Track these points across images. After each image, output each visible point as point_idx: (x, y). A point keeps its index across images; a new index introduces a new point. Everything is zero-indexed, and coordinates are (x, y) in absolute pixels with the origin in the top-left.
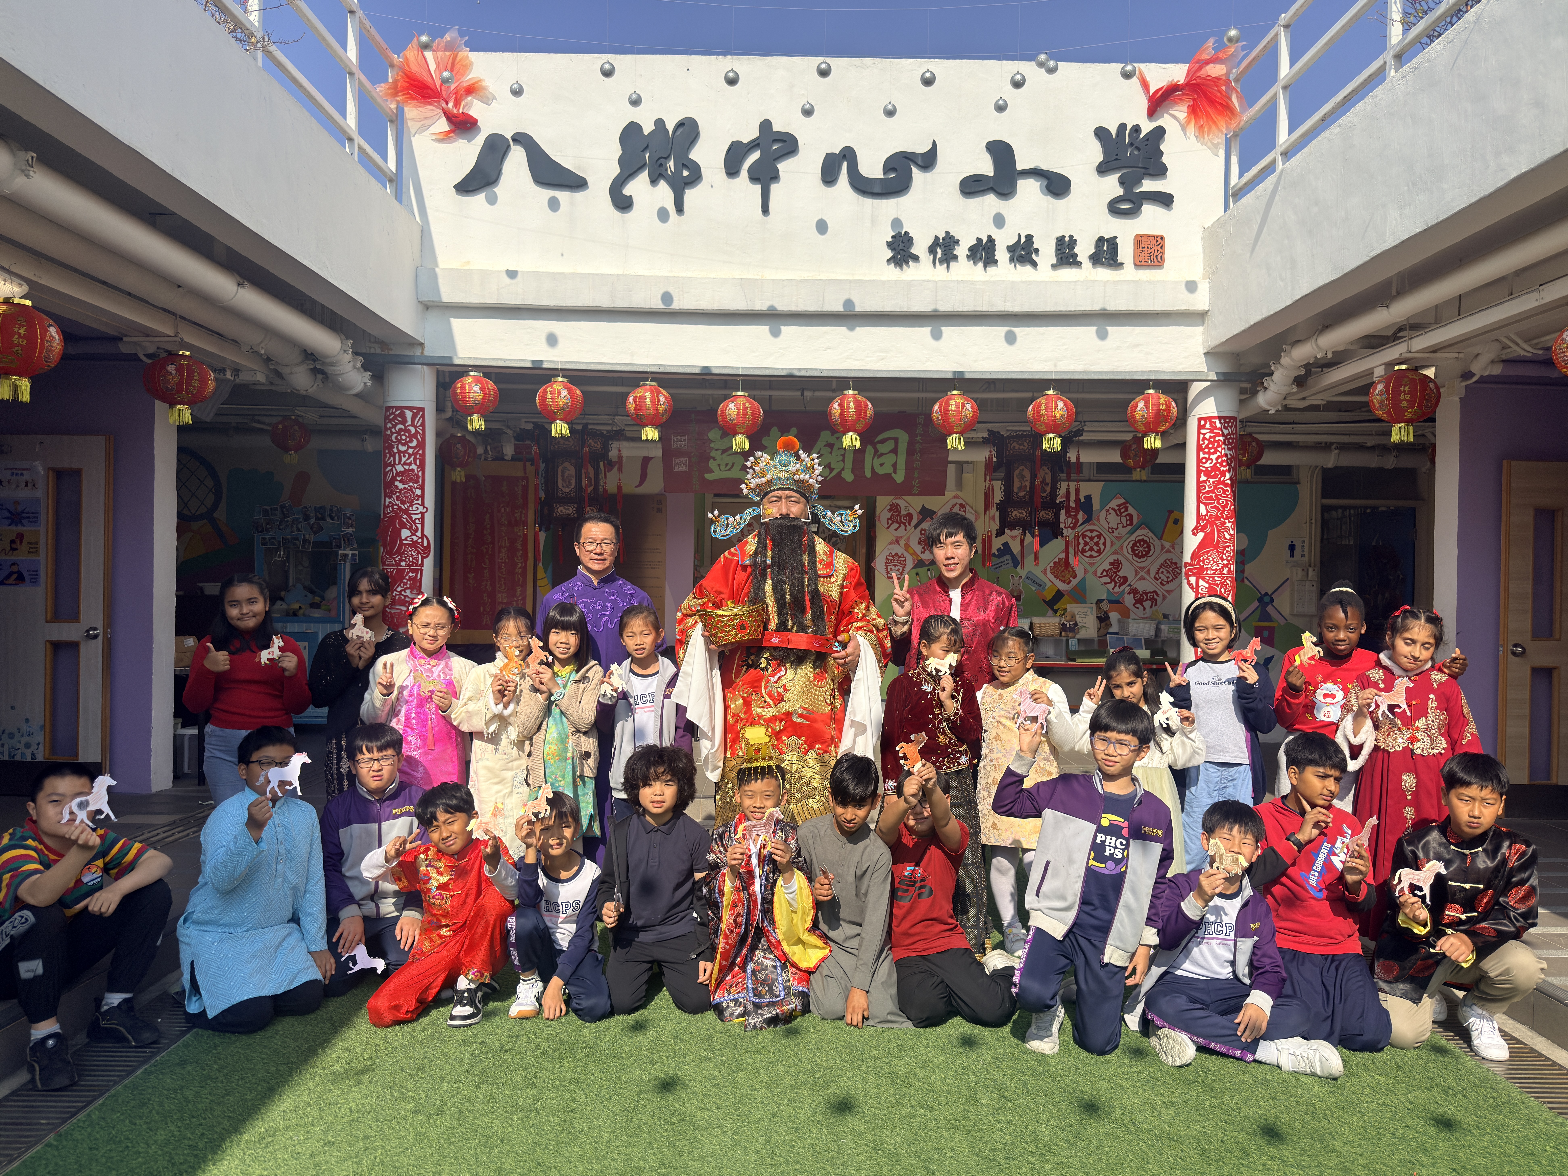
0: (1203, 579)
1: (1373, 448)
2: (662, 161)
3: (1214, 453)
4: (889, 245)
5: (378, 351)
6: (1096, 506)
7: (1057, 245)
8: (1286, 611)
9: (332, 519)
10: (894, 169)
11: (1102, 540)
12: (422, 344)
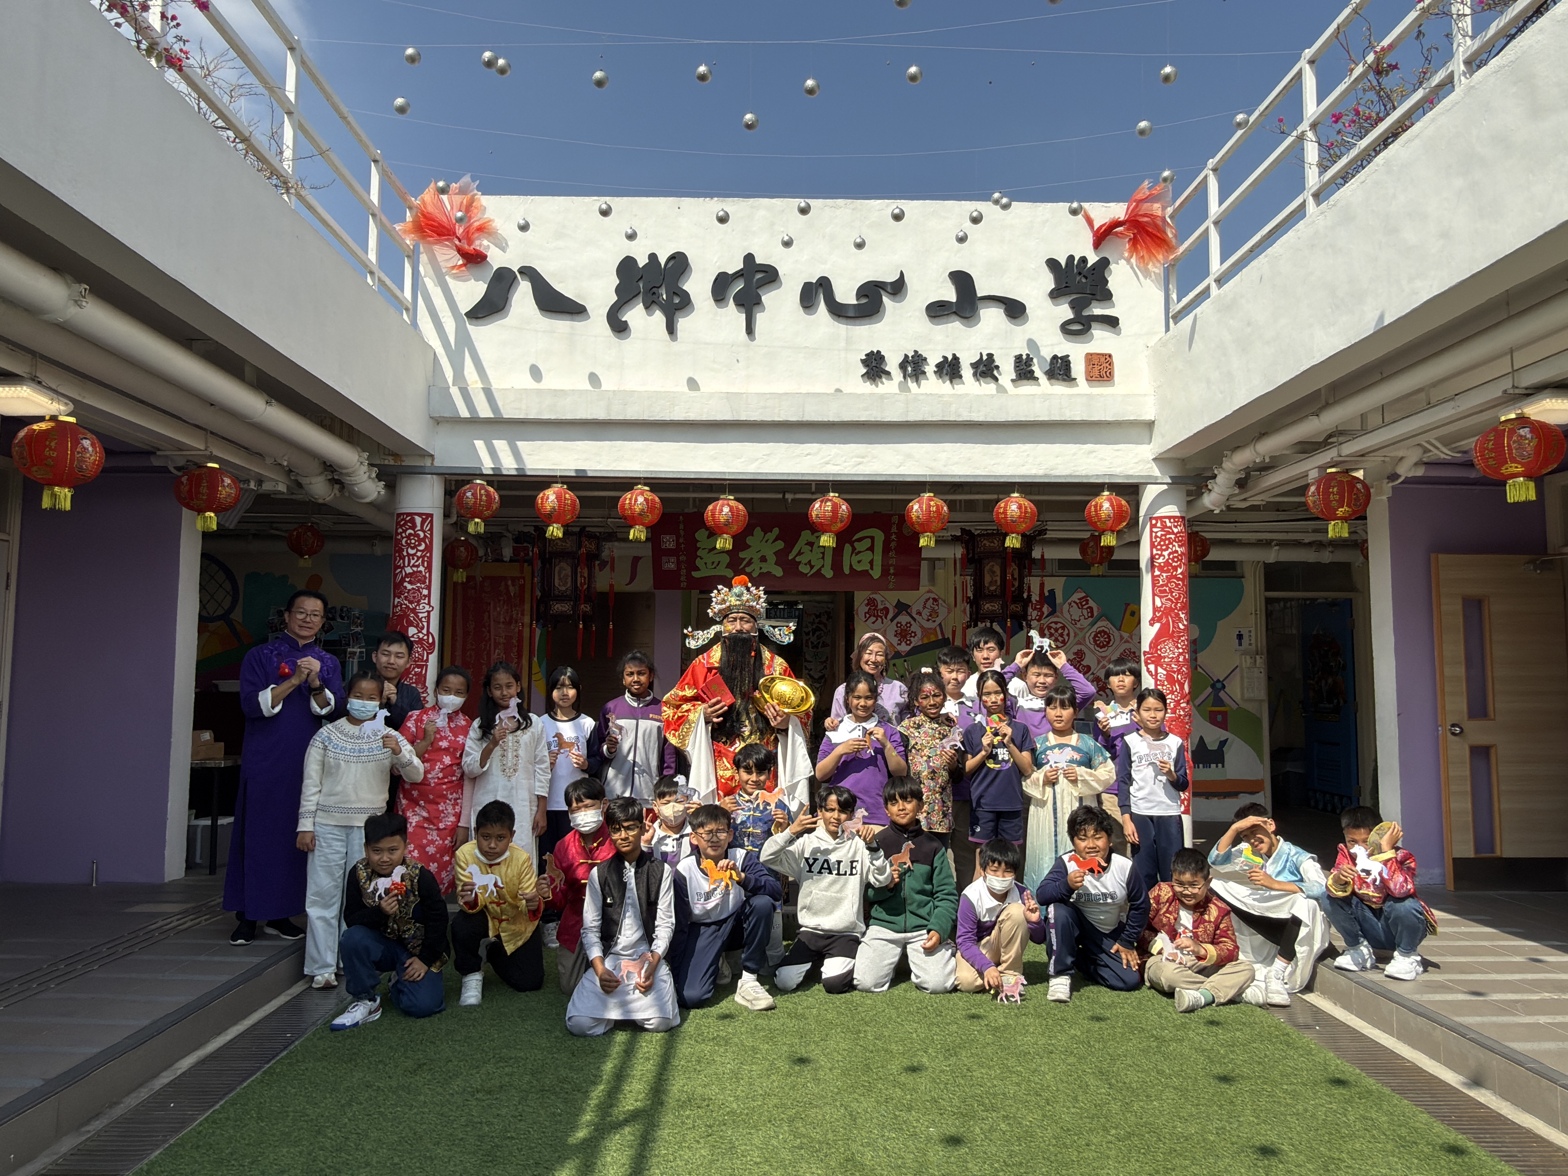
0: (1162, 667)
1: (1310, 544)
2: (654, 290)
3: (1166, 550)
4: (863, 361)
5: (392, 463)
6: (1059, 599)
7: (1016, 362)
8: (1238, 697)
9: (342, 618)
10: (866, 296)
11: (1066, 632)
12: (432, 456)
